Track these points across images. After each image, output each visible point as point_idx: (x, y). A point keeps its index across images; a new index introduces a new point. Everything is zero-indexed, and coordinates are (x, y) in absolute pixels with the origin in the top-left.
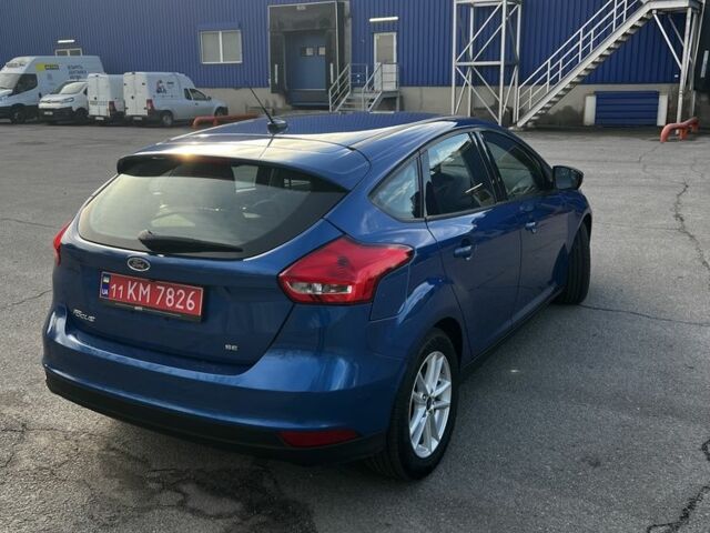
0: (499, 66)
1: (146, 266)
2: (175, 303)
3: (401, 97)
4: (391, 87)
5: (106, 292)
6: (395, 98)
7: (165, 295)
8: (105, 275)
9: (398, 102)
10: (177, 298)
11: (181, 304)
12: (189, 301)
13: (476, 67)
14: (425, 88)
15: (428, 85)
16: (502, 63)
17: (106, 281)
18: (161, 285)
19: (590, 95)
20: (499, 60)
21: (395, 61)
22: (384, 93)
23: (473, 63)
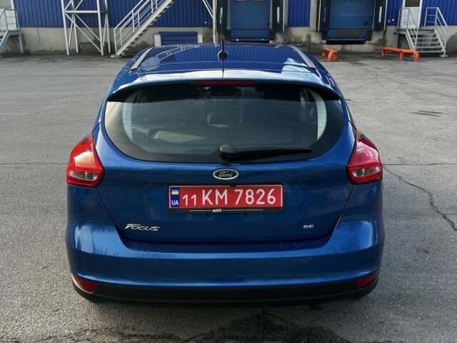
0: (97, 14)
1: (234, 174)
2: (256, 200)
3: (23, 36)
4: (13, 27)
5: (177, 203)
6: (17, 36)
7: (244, 196)
8: (172, 189)
9: (20, 38)
10: (256, 197)
11: (261, 201)
12: (269, 197)
13: (77, 14)
14: (40, 29)
15: (42, 26)
16: (98, 12)
17: (175, 193)
18: (240, 188)
19: (156, 34)
20: (97, 10)
21: (13, 8)
22: (9, 32)
23: (75, 12)
